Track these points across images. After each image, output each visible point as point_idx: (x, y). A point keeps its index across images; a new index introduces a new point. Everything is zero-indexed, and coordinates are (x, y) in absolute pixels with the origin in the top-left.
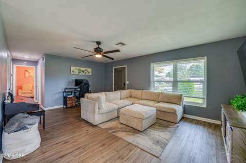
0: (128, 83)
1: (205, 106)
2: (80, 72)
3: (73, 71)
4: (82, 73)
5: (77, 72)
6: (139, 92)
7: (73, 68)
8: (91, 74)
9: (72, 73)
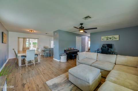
2: (108, 39)
3: (103, 39)
4: (109, 40)
5: (105, 39)
7: (102, 37)
8: (118, 39)
9: (102, 40)
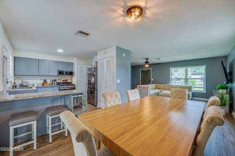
0: (152, 79)
1: (205, 92)
6: (162, 86)
